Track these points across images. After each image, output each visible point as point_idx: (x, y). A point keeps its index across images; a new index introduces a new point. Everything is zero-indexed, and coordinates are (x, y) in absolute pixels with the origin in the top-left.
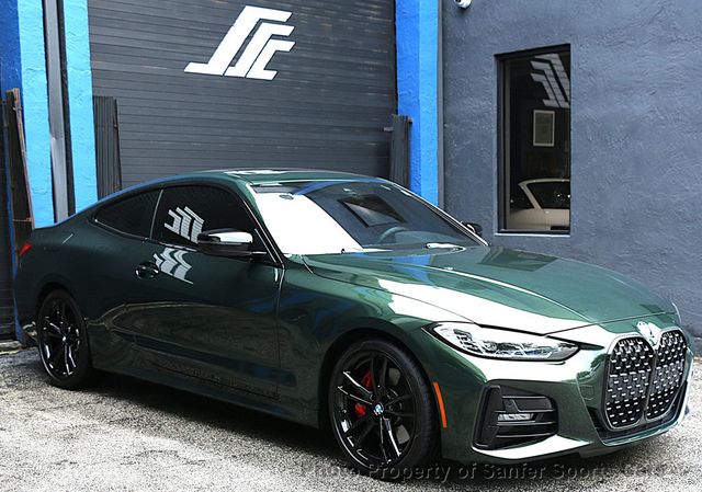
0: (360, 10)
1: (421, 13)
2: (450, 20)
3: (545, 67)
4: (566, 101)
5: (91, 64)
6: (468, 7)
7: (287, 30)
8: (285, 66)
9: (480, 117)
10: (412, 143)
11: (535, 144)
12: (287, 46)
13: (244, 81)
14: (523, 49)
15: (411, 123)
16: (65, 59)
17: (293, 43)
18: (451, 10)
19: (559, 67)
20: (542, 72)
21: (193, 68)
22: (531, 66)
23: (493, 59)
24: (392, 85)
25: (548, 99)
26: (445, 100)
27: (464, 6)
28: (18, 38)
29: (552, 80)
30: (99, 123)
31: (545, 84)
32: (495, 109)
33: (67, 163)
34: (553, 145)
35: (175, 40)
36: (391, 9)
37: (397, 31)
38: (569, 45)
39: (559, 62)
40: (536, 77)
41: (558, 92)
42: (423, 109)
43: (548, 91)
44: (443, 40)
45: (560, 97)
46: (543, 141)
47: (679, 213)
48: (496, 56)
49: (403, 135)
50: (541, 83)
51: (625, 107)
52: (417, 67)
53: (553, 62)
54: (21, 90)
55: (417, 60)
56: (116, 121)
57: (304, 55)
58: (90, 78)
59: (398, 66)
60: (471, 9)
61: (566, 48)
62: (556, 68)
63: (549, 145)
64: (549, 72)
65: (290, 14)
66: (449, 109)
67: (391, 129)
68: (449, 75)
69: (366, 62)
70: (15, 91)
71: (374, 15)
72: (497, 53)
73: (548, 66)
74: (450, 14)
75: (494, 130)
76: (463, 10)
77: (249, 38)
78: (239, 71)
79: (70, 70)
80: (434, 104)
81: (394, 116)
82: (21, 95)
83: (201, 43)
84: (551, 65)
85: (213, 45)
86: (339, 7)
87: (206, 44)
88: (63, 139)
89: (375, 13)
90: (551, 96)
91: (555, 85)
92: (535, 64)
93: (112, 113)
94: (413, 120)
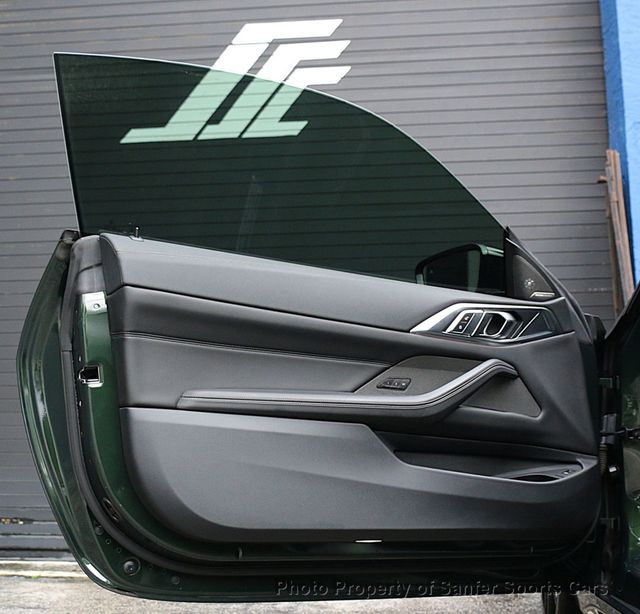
13: (236, 145)
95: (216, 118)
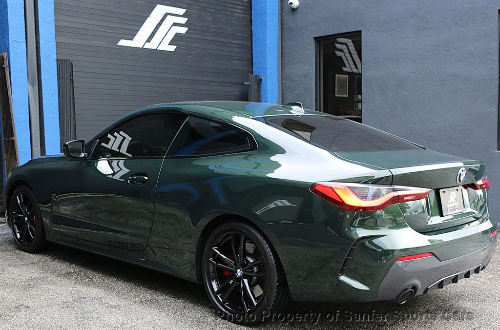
0: (230, 9)
1: (268, 11)
2: (286, 16)
3: (344, 47)
4: (357, 68)
5: (56, 39)
6: (297, 8)
7: (184, 20)
8: (182, 43)
9: (304, 76)
10: (262, 92)
11: (336, 95)
12: (183, 30)
13: (155, 52)
14: (331, 34)
15: (261, 80)
16: (39, 35)
17: (187, 29)
18: (286, 9)
19: (352, 48)
20: (342, 51)
21: (123, 43)
22: (336, 47)
23: (313, 40)
24: (250, 56)
25: (345, 66)
26: (283, 66)
27: (295, 7)
28: (7, 20)
29: (348, 55)
30: (61, 76)
31: (344, 58)
32: (314, 71)
33: (39, 102)
34: (347, 96)
35: (111, 25)
36: (249, 8)
37: (253, 23)
38: (361, 31)
39: (352, 45)
40: (338, 53)
41: (351, 63)
42: (269, 71)
43: (346, 62)
44: (282, 29)
45: (353, 66)
46: (341, 93)
47: (431, 136)
48: (315, 38)
49: (256, 87)
50: (341, 57)
51: (396, 70)
52: (265, 45)
53: (348, 44)
54: (9, 54)
55: (265, 41)
56: (72, 75)
57: (194, 36)
58: (55, 47)
59: (253, 44)
60: (299, 10)
61: (359, 33)
62: (350, 48)
63: (345, 96)
64: (346, 51)
65: (185, 10)
66: (285, 72)
67: (249, 83)
68: (285, 50)
69: (234, 42)
70: (5, 55)
71: (238, 12)
72: (316, 36)
73: (345, 47)
74: (286, 11)
75: (314, 84)
76: (294, 10)
77: (159, 24)
78: (152, 45)
79: (41, 42)
80: (276, 68)
81: (251, 75)
82: (9, 57)
83: (128, 27)
84: (347, 46)
85: (136, 29)
86: (217, 7)
87: (131, 28)
88: (37, 87)
89: (239, 11)
90: (347, 65)
91: (350, 59)
92: (338, 46)
93: (70, 70)
94: (262, 78)
95: (148, 41)
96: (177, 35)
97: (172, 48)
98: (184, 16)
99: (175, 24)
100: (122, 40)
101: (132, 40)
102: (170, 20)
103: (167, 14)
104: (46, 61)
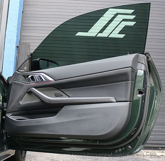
65: (134, 10)
96: (126, 27)
97: (122, 36)
98: (132, 14)
99: (124, 20)
100: (79, 33)
101: (88, 32)
102: (120, 17)
103: (117, 14)
104: (8, 43)
